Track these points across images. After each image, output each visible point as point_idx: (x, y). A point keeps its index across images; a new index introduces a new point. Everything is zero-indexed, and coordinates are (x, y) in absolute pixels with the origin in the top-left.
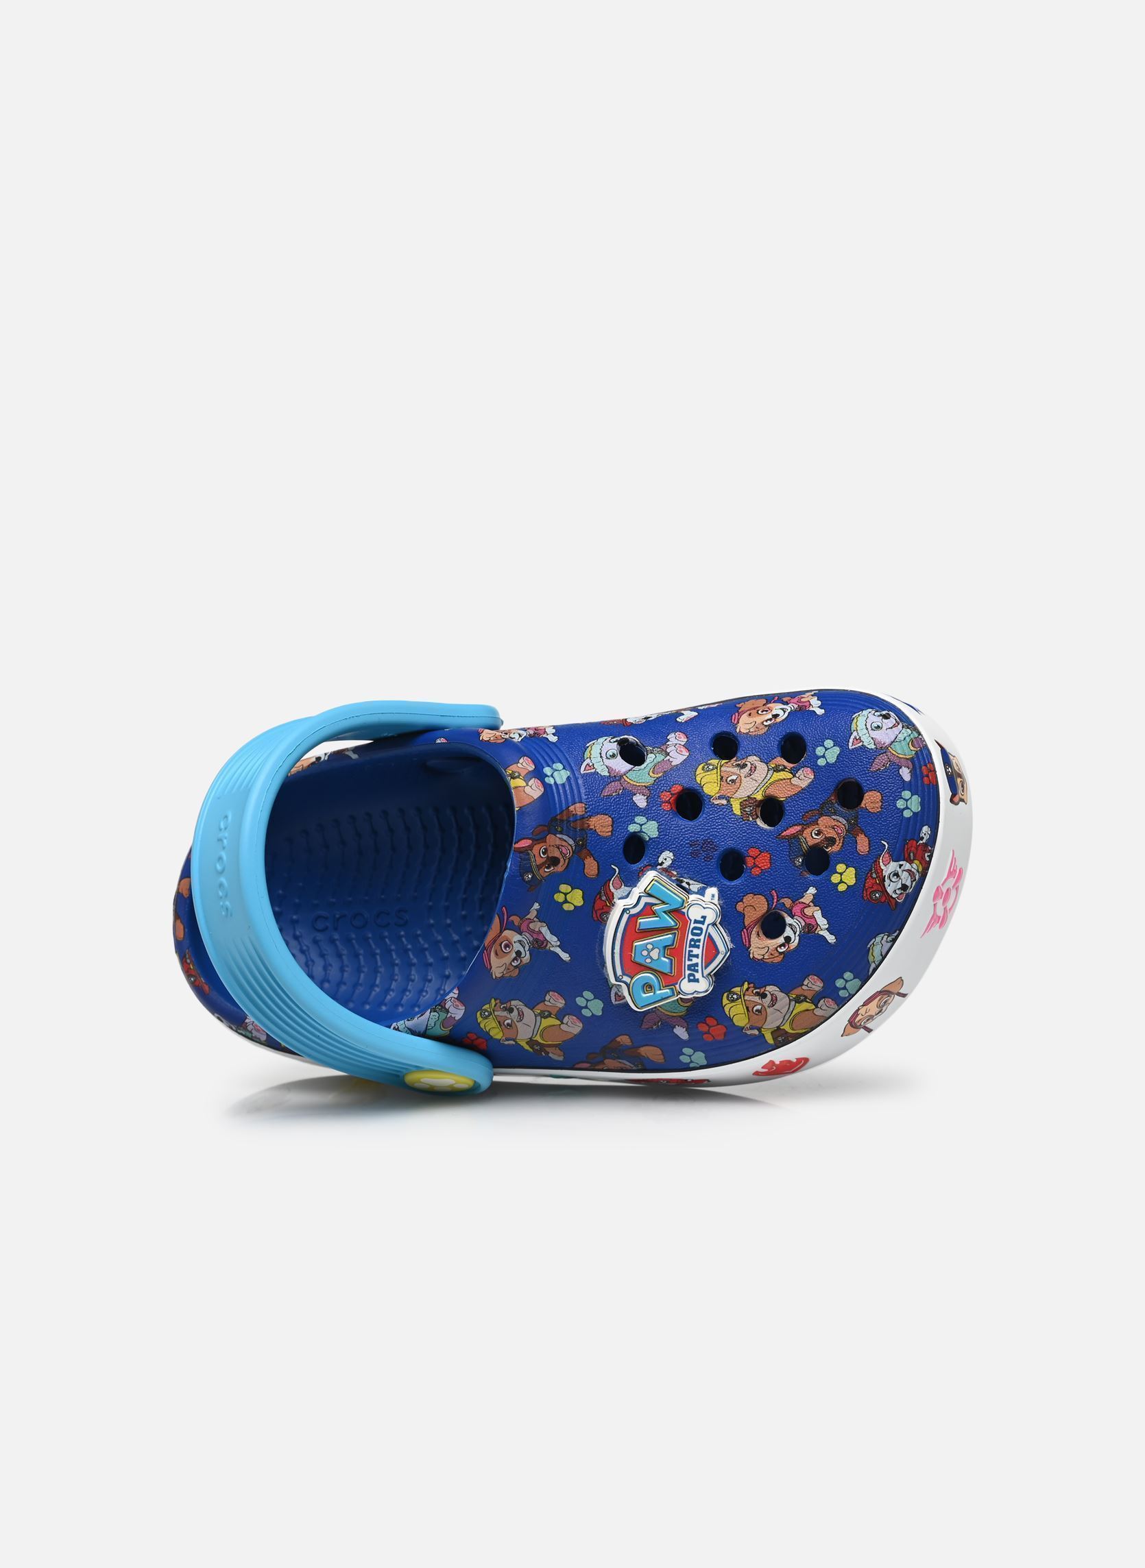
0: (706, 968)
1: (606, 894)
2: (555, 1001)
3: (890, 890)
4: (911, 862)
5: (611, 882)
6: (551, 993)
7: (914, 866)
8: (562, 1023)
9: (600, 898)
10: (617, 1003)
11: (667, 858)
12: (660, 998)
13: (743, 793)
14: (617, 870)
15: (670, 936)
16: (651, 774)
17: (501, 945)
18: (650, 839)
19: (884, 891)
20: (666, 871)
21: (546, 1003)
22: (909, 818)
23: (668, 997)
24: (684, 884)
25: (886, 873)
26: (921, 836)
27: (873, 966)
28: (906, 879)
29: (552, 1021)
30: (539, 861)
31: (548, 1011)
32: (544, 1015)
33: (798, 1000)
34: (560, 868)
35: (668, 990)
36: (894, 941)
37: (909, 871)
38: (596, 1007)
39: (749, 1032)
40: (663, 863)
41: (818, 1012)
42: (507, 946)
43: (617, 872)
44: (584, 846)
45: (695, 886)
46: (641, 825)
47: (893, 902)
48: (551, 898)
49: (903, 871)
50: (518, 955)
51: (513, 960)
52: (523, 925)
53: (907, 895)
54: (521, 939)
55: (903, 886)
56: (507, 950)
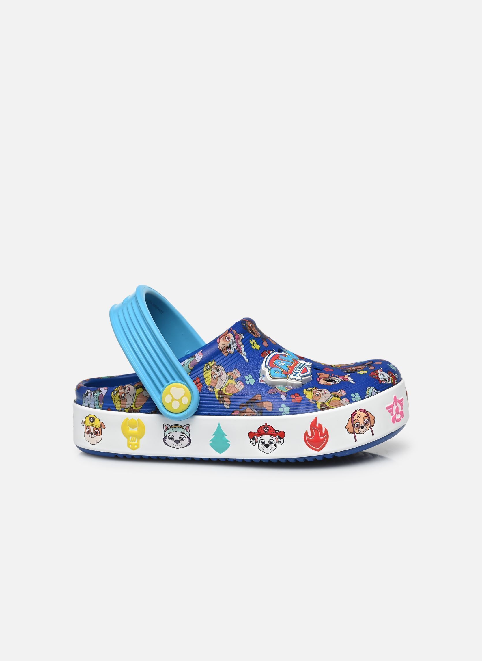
0: (301, 374)
2: (237, 373)
3: (380, 378)
4: (390, 376)
6: (236, 369)
7: (391, 378)
8: (236, 384)
10: (261, 382)
17: (226, 337)
19: (378, 376)
21: (233, 373)
26: (395, 374)
27: (367, 396)
29: (232, 382)
31: (233, 377)
32: (230, 378)
33: (334, 396)
36: (377, 393)
37: (389, 378)
38: (252, 381)
39: (311, 402)
41: (341, 402)
42: (228, 338)
47: (380, 381)
48: (248, 339)
49: (386, 376)
50: (230, 347)
51: (228, 347)
52: (236, 336)
53: (385, 383)
54: (234, 340)
55: (385, 379)
56: (228, 340)
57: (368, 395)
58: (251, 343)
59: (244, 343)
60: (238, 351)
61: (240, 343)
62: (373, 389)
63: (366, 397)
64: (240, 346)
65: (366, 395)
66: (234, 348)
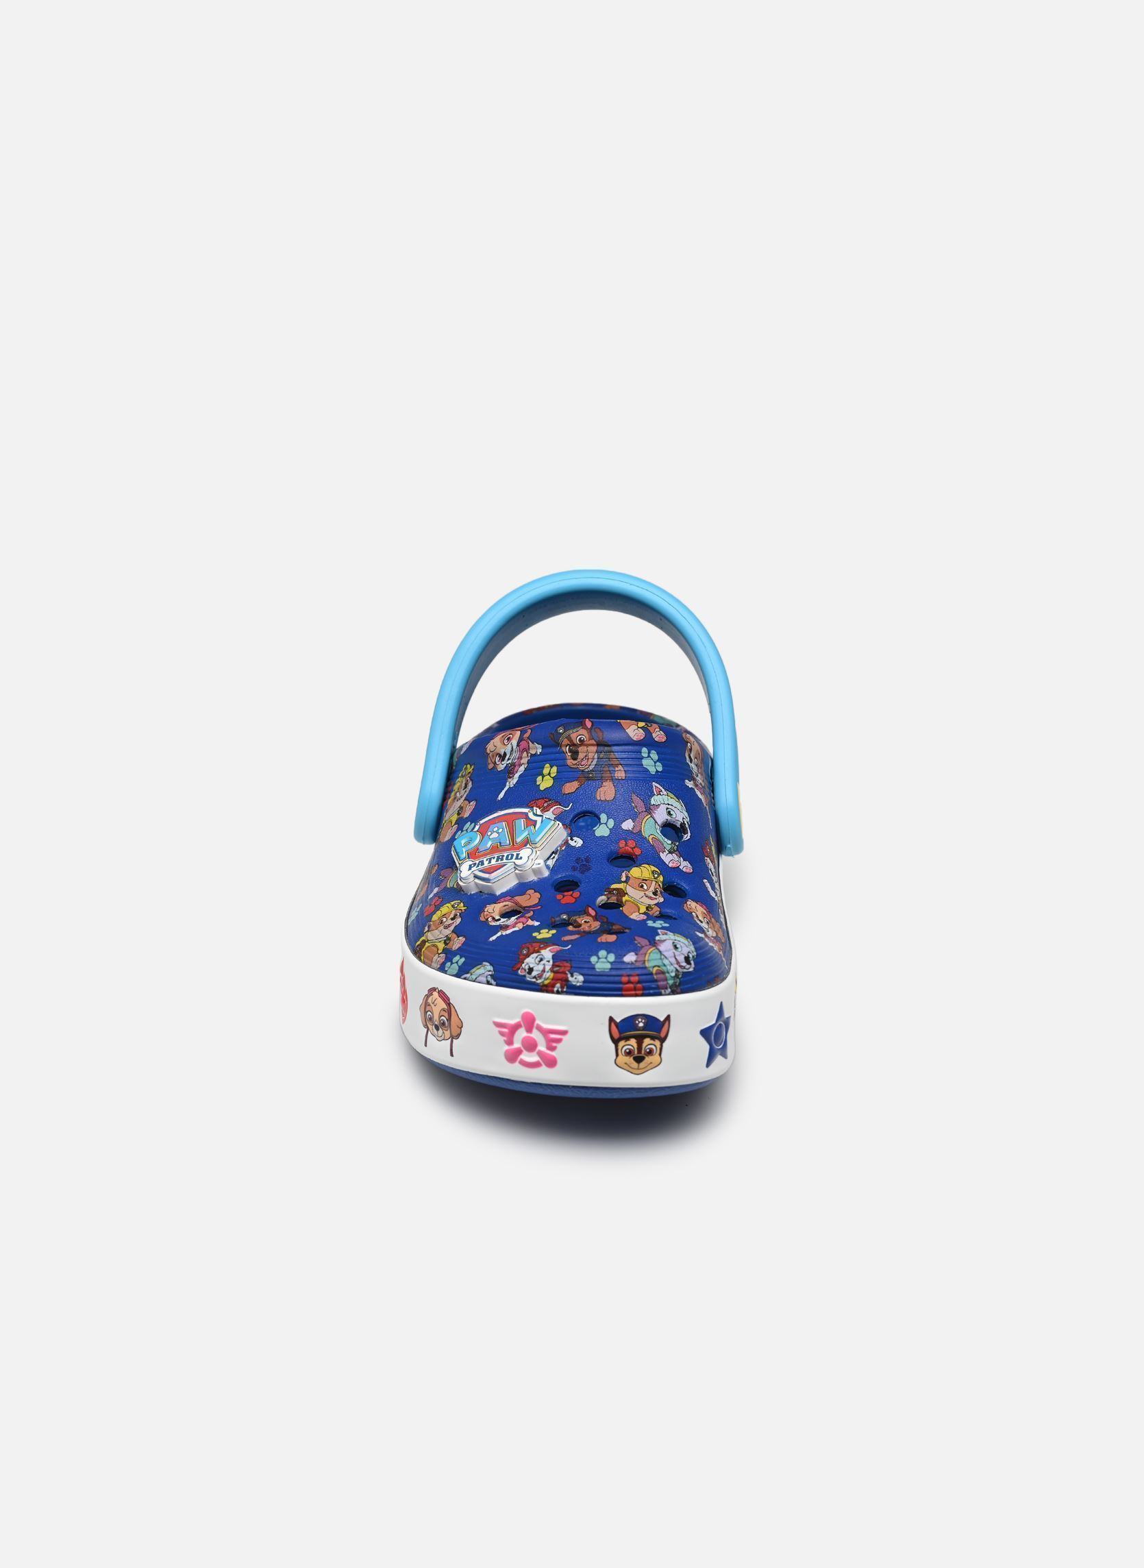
0: (480, 871)
1: (548, 806)
3: (527, 960)
4: (552, 970)
5: (559, 806)
7: (549, 974)
9: (546, 802)
11: (577, 842)
12: (458, 851)
13: (629, 890)
14: (568, 809)
15: (508, 842)
16: (651, 837)
18: (594, 831)
19: (528, 956)
20: (566, 842)
22: (590, 962)
23: (458, 856)
24: (554, 855)
25: (543, 952)
26: (575, 974)
27: (468, 975)
28: (537, 969)
30: (573, 736)
34: (570, 762)
35: (464, 855)
36: (488, 983)
37: (544, 971)
40: (572, 840)
43: (566, 809)
44: (588, 779)
45: (551, 863)
46: (606, 824)
47: (519, 965)
48: (546, 761)
49: (544, 964)
50: (503, 757)
51: (500, 756)
52: (523, 744)
53: (525, 976)
54: (515, 747)
55: (531, 970)
56: (506, 741)
57: (471, 975)
58: (546, 771)
59: (531, 763)
60: (510, 771)
61: (525, 760)
62: (490, 971)
63: (463, 977)
64: (520, 765)
65: (468, 973)
66: (510, 761)
